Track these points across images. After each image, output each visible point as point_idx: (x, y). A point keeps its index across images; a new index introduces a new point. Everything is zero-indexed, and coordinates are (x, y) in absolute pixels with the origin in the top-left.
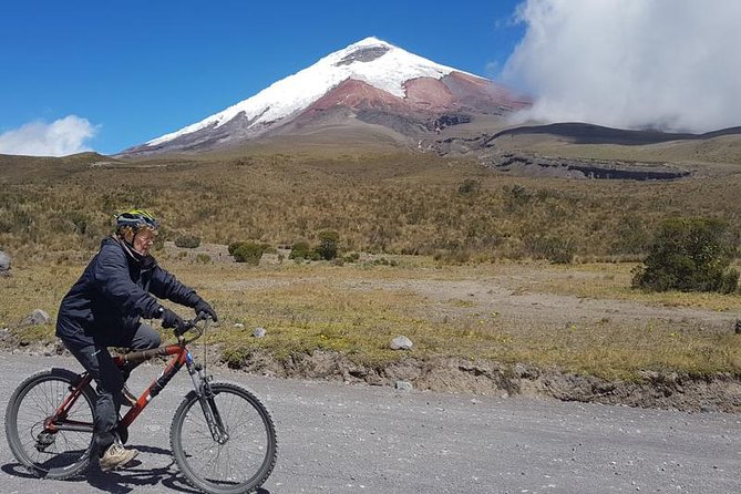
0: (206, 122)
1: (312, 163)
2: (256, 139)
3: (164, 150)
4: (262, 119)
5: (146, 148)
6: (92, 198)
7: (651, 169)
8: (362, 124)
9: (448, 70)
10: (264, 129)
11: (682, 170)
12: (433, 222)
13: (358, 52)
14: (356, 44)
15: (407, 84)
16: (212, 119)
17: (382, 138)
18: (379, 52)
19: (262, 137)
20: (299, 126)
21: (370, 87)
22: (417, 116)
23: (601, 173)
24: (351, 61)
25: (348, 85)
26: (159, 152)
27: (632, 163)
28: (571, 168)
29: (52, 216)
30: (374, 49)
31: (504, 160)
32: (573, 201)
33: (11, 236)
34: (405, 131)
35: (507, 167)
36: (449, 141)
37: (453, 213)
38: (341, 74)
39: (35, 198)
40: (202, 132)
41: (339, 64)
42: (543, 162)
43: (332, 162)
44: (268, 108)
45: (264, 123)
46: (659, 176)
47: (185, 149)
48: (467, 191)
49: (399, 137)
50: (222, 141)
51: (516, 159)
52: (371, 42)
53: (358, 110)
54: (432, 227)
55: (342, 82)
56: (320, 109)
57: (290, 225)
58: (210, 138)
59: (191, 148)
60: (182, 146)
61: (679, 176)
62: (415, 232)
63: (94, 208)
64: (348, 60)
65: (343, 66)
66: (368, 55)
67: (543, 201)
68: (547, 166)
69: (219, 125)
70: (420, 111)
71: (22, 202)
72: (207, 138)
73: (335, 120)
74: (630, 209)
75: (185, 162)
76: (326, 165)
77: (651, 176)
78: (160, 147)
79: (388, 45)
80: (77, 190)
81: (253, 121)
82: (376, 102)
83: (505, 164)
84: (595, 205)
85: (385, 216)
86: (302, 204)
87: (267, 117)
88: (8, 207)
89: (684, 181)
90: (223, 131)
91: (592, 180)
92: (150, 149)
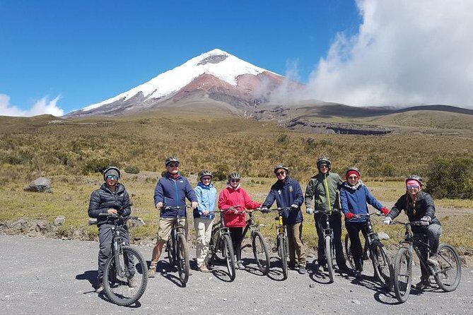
0: (117, 98)
1: (185, 123)
2: (150, 109)
3: (93, 114)
4: (152, 96)
5: (81, 112)
6: (65, 143)
7: (371, 129)
8: (212, 101)
9: (261, 70)
10: (154, 103)
11: (387, 129)
12: (267, 158)
13: (210, 57)
14: (209, 53)
15: (239, 78)
16: (122, 96)
17: (224, 110)
18: (222, 58)
19: (153, 107)
20: (175, 101)
21: (217, 79)
22: (243, 97)
23: (344, 131)
24: (206, 63)
25: (204, 77)
26: (90, 115)
27: (361, 126)
28: (328, 128)
29: (42, 154)
30: (219, 56)
31: (291, 123)
32: (340, 147)
33: (22, 166)
34: (236, 106)
35: (293, 127)
36: (262, 112)
37: (277, 153)
38: (200, 70)
39: (29, 143)
40: (116, 104)
41: (199, 64)
42: (313, 124)
43: (195, 123)
44: (156, 90)
45: (154, 99)
46: (374, 133)
47: (106, 114)
48: (282, 141)
49: (233, 109)
50: (129, 109)
51: (299, 123)
52: (217, 52)
53: (209, 92)
54: (268, 161)
55: (200, 76)
56: (187, 92)
57: (188, 161)
58: (121, 107)
59: (109, 113)
60: (104, 112)
61: (385, 133)
62: (258, 164)
63: (67, 149)
64: (204, 62)
65: (201, 66)
66: (215, 59)
67: (324, 147)
68: (315, 127)
69: (126, 99)
70: (246, 94)
71: (21, 145)
72: (119, 107)
73: (196, 98)
74: (371, 151)
75: (108, 121)
76: (192, 125)
77: (370, 133)
78: (90, 112)
79: (227, 54)
80: (53, 138)
81: (146, 98)
82: (221, 88)
83: (292, 126)
84: (352, 149)
85: (240, 155)
86: (190, 148)
87: (156, 95)
88: (13, 148)
89: (388, 135)
90: (129, 103)
91: (340, 135)
92: (84, 113)
